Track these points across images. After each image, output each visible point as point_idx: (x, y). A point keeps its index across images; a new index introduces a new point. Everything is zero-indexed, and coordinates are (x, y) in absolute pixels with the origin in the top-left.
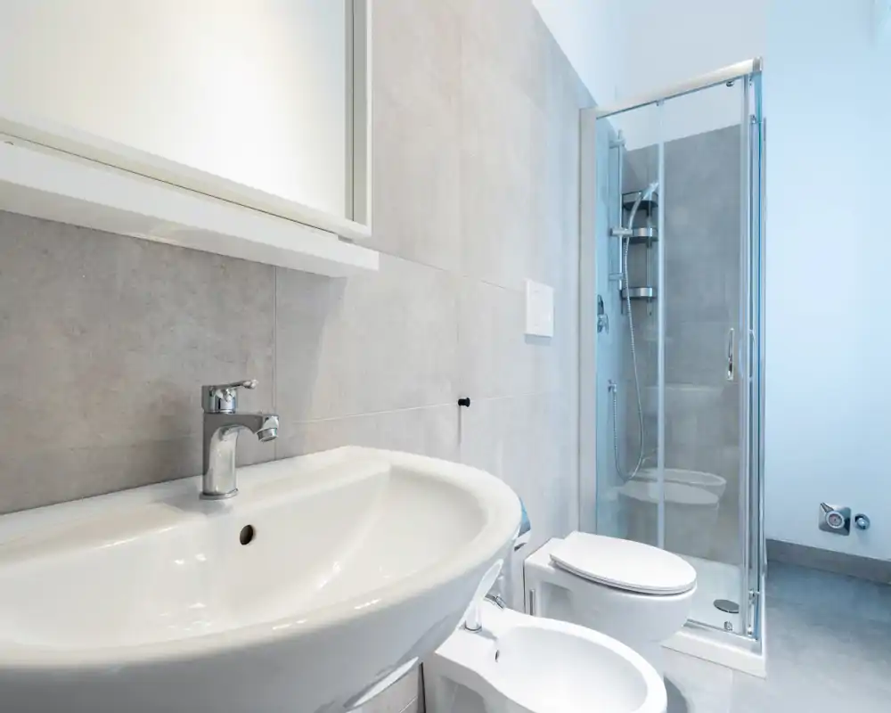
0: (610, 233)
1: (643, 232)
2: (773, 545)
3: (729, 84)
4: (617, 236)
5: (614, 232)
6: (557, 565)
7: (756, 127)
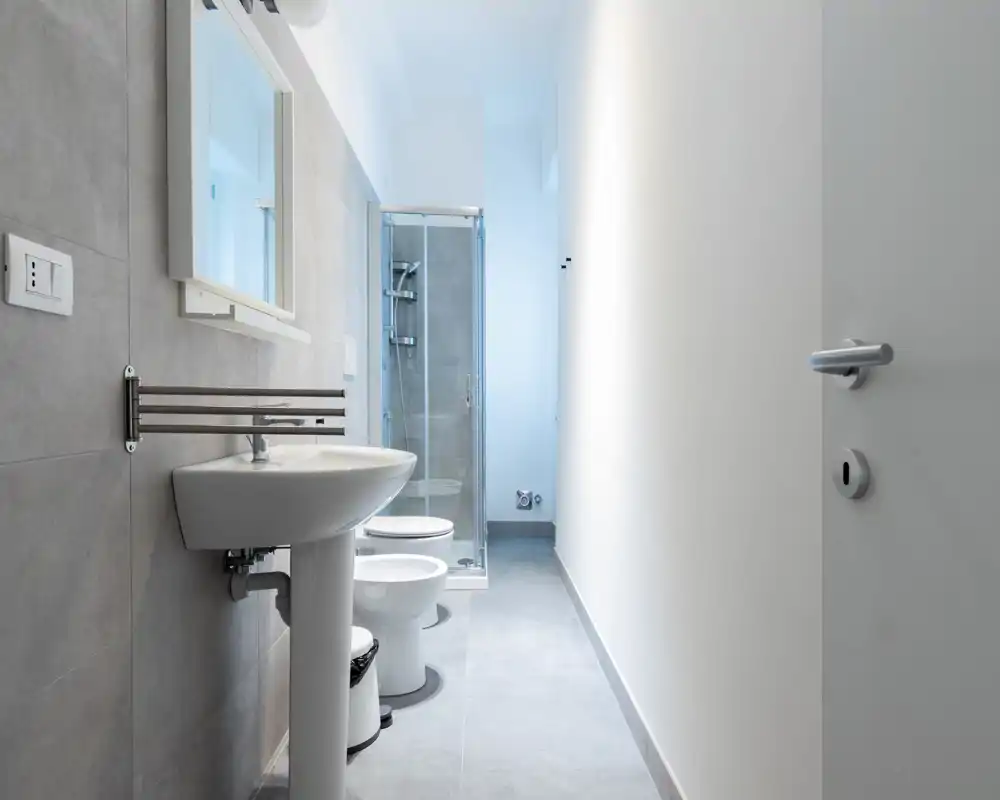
0: (384, 293)
1: (406, 294)
2: (491, 525)
3: (466, 217)
4: (389, 296)
5: (388, 293)
6: (368, 533)
7: (480, 240)
